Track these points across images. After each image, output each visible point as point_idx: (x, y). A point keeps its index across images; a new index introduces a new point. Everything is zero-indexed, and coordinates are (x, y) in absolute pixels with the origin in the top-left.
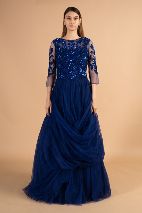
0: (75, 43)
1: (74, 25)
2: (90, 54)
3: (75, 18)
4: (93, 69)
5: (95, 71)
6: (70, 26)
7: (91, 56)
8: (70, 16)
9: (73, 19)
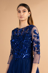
0: (24, 30)
1: (23, 16)
2: (33, 38)
3: (23, 11)
4: (36, 50)
5: (37, 52)
6: (20, 17)
7: (34, 39)
8: (20, 10)
9: (22, 12)
